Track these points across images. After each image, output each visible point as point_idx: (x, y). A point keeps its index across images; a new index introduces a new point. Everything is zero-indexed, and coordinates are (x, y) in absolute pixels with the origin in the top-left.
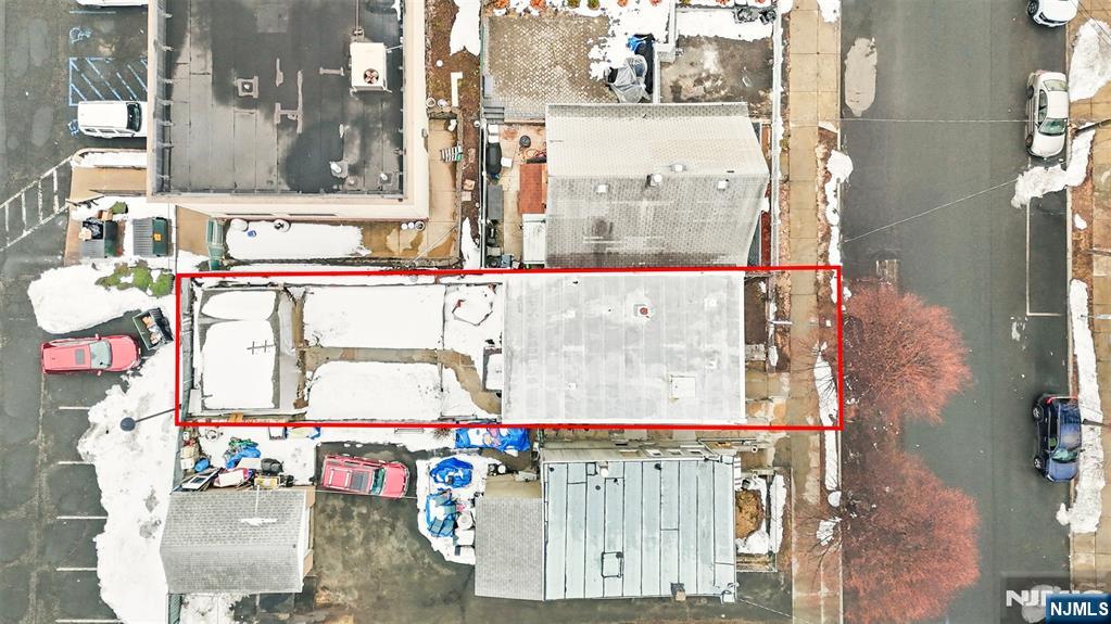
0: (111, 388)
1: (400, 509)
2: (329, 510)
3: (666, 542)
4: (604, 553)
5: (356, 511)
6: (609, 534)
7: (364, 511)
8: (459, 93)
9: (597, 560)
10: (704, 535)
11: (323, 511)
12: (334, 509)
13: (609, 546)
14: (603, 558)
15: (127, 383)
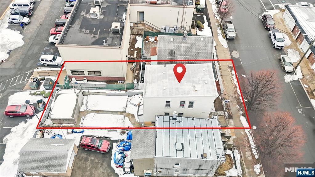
0: (21, 122)
1: (105, 158)
2: (81, 158)
3: (197, 142)
4: (176, 143)
5: (90, 158)
6: (178, 137)
7: (93, 159)
8: (136, 55)
9: (174, 145)
10: (211, 141)
11: (79, 158)
12: (83, 158)
13: (178, 141)
14: (176, 145)
15: (27, 121)
